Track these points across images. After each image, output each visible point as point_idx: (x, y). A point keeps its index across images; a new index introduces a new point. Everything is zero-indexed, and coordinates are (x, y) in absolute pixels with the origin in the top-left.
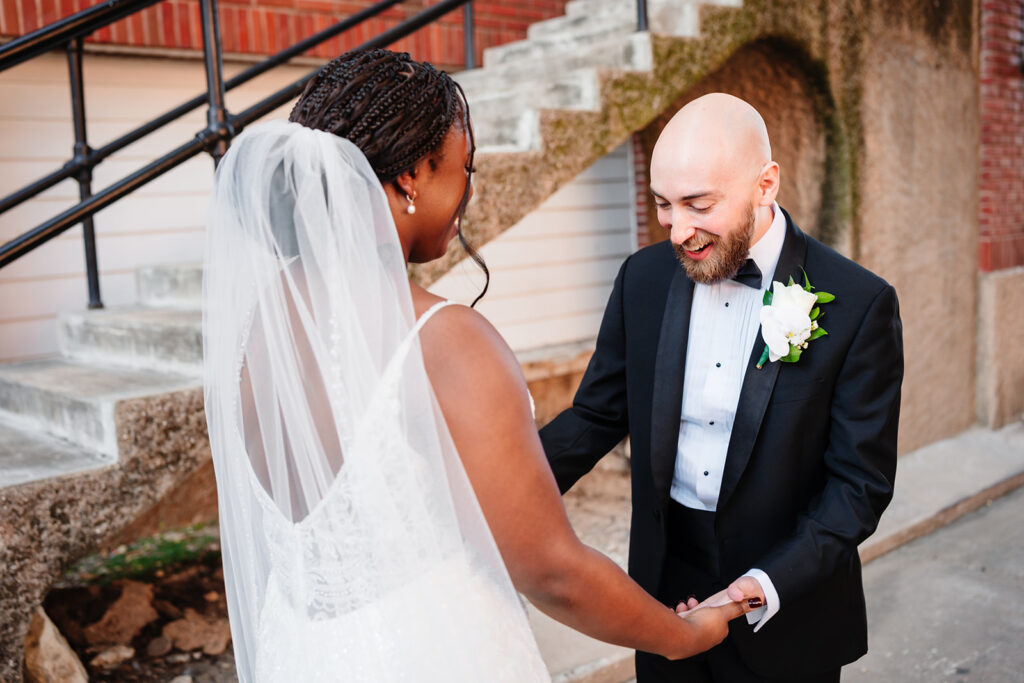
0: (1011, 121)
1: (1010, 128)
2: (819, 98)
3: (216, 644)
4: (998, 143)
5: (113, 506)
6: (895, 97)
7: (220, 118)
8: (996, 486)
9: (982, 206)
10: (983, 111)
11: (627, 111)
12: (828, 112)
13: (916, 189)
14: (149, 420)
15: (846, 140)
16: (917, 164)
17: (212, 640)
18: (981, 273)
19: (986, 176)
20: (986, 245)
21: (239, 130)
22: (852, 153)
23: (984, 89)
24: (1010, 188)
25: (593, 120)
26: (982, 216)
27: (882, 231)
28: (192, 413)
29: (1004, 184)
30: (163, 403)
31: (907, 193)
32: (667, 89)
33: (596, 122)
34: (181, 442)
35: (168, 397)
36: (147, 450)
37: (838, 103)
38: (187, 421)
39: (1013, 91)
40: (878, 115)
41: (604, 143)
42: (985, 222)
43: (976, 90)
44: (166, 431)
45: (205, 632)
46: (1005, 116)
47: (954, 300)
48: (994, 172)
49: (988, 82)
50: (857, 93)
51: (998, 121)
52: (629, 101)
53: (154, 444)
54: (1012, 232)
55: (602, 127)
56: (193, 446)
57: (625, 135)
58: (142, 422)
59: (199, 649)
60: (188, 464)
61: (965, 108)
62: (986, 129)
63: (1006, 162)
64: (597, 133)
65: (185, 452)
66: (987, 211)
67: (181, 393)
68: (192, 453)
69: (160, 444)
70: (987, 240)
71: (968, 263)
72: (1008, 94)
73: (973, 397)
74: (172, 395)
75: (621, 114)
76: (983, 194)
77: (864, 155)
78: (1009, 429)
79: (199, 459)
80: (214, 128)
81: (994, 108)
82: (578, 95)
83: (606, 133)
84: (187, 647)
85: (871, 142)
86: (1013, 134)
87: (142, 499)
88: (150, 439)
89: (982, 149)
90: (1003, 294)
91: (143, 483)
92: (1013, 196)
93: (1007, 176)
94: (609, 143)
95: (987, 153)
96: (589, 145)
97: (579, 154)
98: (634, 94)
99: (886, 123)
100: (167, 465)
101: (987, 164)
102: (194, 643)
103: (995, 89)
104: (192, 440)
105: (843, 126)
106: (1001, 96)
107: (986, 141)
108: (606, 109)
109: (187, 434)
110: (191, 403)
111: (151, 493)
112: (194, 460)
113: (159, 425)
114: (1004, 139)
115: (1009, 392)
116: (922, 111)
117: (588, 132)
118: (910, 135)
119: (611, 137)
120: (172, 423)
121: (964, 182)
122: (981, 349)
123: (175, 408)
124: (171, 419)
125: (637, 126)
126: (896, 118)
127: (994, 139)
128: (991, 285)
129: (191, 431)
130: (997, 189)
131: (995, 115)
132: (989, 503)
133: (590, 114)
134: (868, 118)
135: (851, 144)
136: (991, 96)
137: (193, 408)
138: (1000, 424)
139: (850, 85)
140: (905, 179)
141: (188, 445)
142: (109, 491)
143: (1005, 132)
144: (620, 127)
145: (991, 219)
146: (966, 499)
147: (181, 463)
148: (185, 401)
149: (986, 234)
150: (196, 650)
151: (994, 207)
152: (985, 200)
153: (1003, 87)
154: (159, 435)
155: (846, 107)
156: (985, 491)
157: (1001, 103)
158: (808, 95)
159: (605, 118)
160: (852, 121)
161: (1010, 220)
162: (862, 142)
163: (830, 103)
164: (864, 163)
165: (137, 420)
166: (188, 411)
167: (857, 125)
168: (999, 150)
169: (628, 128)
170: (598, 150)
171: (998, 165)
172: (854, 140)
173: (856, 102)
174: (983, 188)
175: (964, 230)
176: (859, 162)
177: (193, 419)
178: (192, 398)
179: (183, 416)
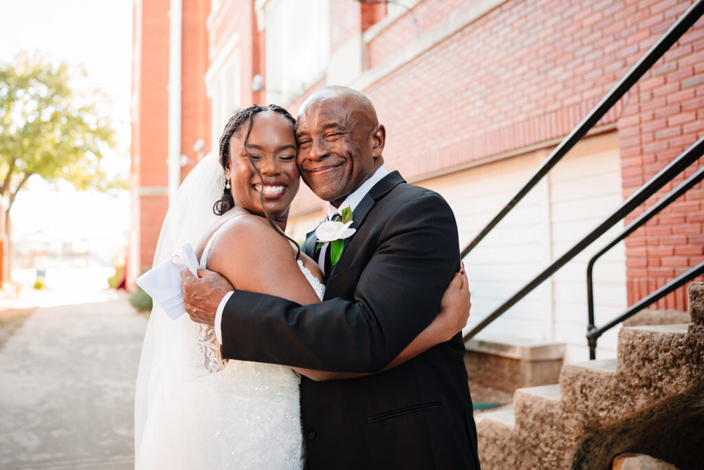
5: (611, 401)
14: (633, 347)
28: (661, 352)
30: (644, 338)
34: (652, 372)
35: (648, 334)
36: (630, 368)
38: (657, 356)
44: (644, 359)
53: (634, 366)
56: (661, 379)
58: (629, 348)
60: (657, 392)
65: (655, 382)
67: (656, 334)
68: (660, 384)
69: (639, 368)
79: (665, 391)
87: (626, 405)
88: (633, 362)
91: (628, 393)
100: (643, 386)
104: (660, 374)
109: (655, 368)
110: (660, 344)
111: (632, 403)
112: (661, 390)
113: (639, 354)
120: (647, 355)
123: (650, 345)
124: (647, 352)
129: (659, 366)
137: (661, 347)
141: (657, 376)
142: (608, 390)
147: (652, 389)
154: (638, 362)
165: (627, 346)
166: (658, 349)
177: (660, 356)
178: (662, 340)
179: (654, 351)
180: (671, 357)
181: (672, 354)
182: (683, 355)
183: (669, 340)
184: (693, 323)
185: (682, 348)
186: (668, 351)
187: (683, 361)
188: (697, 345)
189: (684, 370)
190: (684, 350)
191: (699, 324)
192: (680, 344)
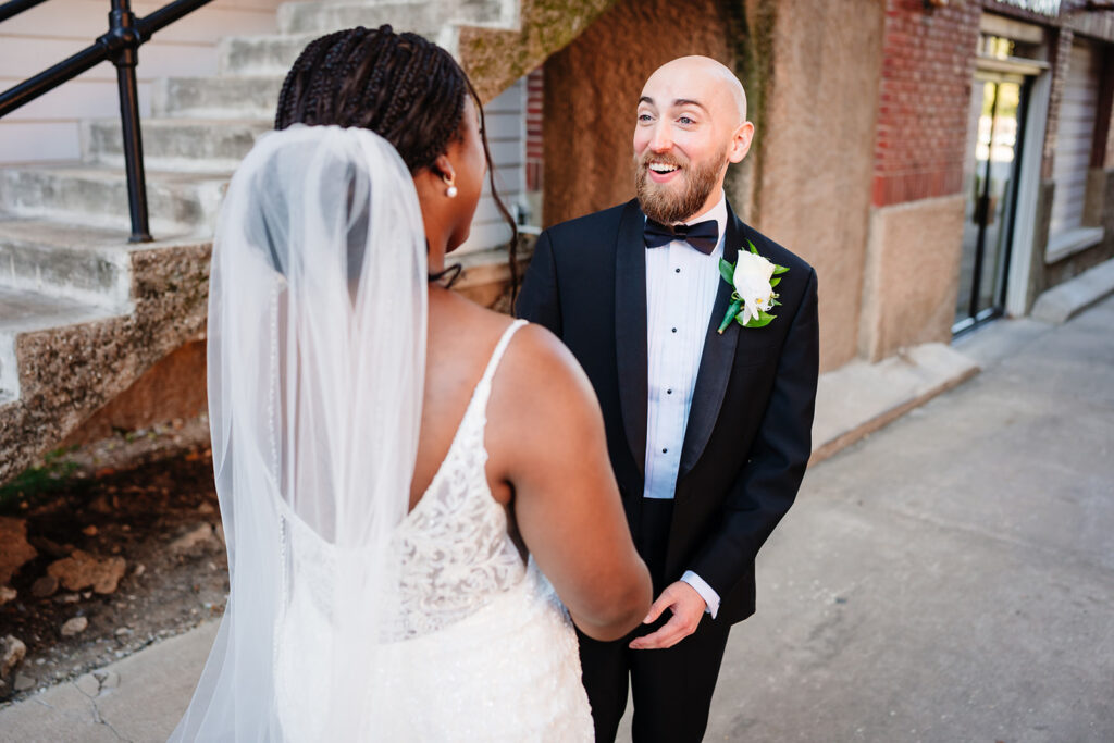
0: (910, 56)
1: (911, 63)
2: (733, 22)
3: (107, 583)
4: (898, 78)
5: (15, 446)
6: (806, 25)
7: (125, 24)
8: (873, 420)
9: (879, 140)
10: (887, 44)
11: (546, 31)
12: (741, 37)
13: (819, 121)
14: (54, 354)
15: (757, 67)
16: (822, 95)
17: (103, 580)
18: (873, 208)
19: (884, 110)
20: (880, 180)
21: (146, 37)
22: (761, 82)
23: (889, 22)
24: (906, 123)
25: (512, 40)
26: (878, 150)
27: (784, 163)
28: (99, 347)
29: (900, 118)
30: (68, 336)
31: (810, 124)
32: (587, 9)
33: (516, 42)
34: (87, 377)
35: (74, 329)
36: (51, 385)
37: (752, 30)
38: (94, 354)
39: (915, 24)
40: (789, 43)
41: (522, 65)
42: (880, 156)
43: (882, 22)
44: (71, 366)
45: (95, 570)
46: (906, 50)
47: (846, 234)
48: (892, 106)
49: (892, 14)
50: (770, 19)
51: (899, 55)
52: (550, 21)
53: (59, 380)
54: (904, 167)
55: (521, 48)
56: (100, 381)
57: (544, 56)
58: (46, 356)
59: (90, 588)
60: (94, 401)
61: (870, 39)
62: (888, 63)
63: (903, 96)
64: (515, 54)
65: (91, 389)
66: (883, 145)
67: (87, 325)
68: (98, 389)
69: (64, 379)
70: (880, 174)
71: (862, 197)
72: (910, 27)
73: (856, 330)
74: (78, 327)
75: (541, 35)
76: (881, 128)
77: (773, 84)
78: (887, 363)
79: (106, 395)
80: (118, 33)
81: (897, 42)
82: (497, 11)
83: (524, 54)
84: (77, 587)
85: (781, 73)
86: (911, 69)
87: (46, 438)
88: (55, 374)
89: (883, 82)
90: (892, 230)
91: (47, 421)
92: (907, 131)
93: (904, 111)
94: (527, 66)
95: (888, 86)
96: (508, 66)
97: (497, 77)
98: (555, 14)
99: (796, 52)
100: (72, 401)
101: (886, 98)
102: (83, 582)
103: (899, 22)
104: (99, 375)
105: (755, 53)
106: (904, 30)
107: (887, 75)
108: (526, 28)
109: (93, 369)
110: (98, 336)
111: (56, 432)
112: (100, 396)
113: (64, 360)
114: (904, 73)
115: (890, 327)
116: (831, 41)
117: (508, 52)
118: (818, 65)
119: (529, 59)
120: (78, 357)
121: (864, 115)
122: (868, 283)
123: (81, 342)
124: (77, 353)
125: (555, 48)
126: (806, 47)
127: (894, 73)
128: (881, 219)
129: (98, 365)
130: (893, 124)
131: (897, 48)
132: (867, 437)
133: (510, 34)
134: (779, 46)
135: (761, 73)
136: (895, 29)
137: (100, 341)
138: (879, 358)
139: (764, 11)
140: (810, 110)
141: (95, 380)
142: (11, 430)
143: (905, 67)
144: (539, 48)
145: (886, 153)
146: (846, 433)
147: (87, 399)
148: (92, 333)
149: (880, 168)
150: (86, 589)
151: (889, 141)
152: (882, 134)
153: (907, 20)
154: (64, 370)
155: (759, 34)
156: (864, 425)
157: (903, 37)
158: (722, 18)
159: (524, 38)
160: (764, 48)
161: (903, 156)
162: (772, 71)
163: (744, 28)
164: (772, 92)
165: (41, 355)
166: (94, 344)
167: (768, 54)
168: (898, 84)
169: (546, 49)
170: (516, 72)
171: (896, 100)
172: (765, 69)
173: (769, 30)
174: (881, 122)
175: (861, 163)
176: (768, 93)
177: (100, 352)
178: (99, 330)
179: (89, 349)
180: (115, 349)
181: (117, 345)
182: (131, 339)
183: (111, 328)
184: (139, 300)
185: (130, 332)
186: (110, 342)
187: (130, 347)
188: (150, 323)
189: (132, 359)
190: (133, 335)
191: (148, 298)
192: (128, 328)
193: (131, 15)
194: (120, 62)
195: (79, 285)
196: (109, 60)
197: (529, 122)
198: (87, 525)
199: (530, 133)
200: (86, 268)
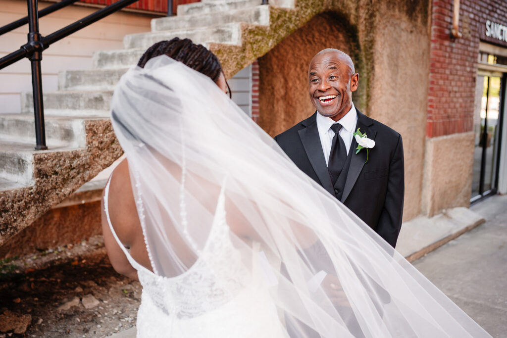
0: (444, 62)
1: (444, 65)
2: (352, 44)
3: (21, 328)
4: (438, 73)
6: (390, 46)
7: (36, 39)
8: (429, 246)
9: (430, 104)
10: (432, 56)
11: (255, 46)
12: (357, 51)
13: (398, 94)
15: (365, 66)
16: (399, 81)
17: (19, 326)
18: (427, 138)
19: (432, 89)
20: (430, 123)
21: (47, 46)
22: (368, 73)
23: (433, 45)
24: (443, 96)
25: (237, 50)
26: (429, 109)
27: (381, 115)
28: (15, 203)
29: (440, 93)
31: (393, 95)
32: (276, 35)
33: (239, 52)
34: (9, 218)
35: (2, 193)
37: (362, 48)
38: (12, 207)
39: (446, 46)
40: (382, 55)
41: (242, 63)
42: (430, 112)
43: (429, 45)
45: (15, 321)
46: (442, 59)
47: (413, 151)
48: (436, 87)
49: (434, 41)
50: (372, 42)
51: (438, 62)
52: (257, 41)
54: (442, 118)
55: (242, 55)
56: (15, 221)
57: (254, 59)
59: (12, 331)
60: (12, 231)
61: (423, 54)
62: (433, 65)
63: (441, 82)
64: (239, 57)
65: (11, 225)
66: (431, 106)
67: (9, 191)
68: (15, 225)
70: (431, 121)
71: (421, 133)
72: (443, 48)
73: (420, 201)
74: (5, 192)
75: (252, 48)
76: (430, 98)
77: (374, 75)
78: (436, 217)
79: (18, 228)
80: (32, 44)
81: (437, 55)
82: (230, 36)
83: (244, 57)
84: (5, 330)
85: (377, 68)
86: (445, 68)
89: (431, 75)
90: (437, 149)
92: (444, 99)
93: (442, 90)
94: (245, 63)
95: (433, 77)
96: (235, 63)
97: (230, 69)
98: (260, 38)
99: (385, 59)
101: (432, 83)
102: (9, 328)
103: (438, 45)
104: (15, 218)
105: (364, 59)
106: (440, 49)
107: (433, 71)
108: (244, 45)
109: (11, 215)
110: (15, 197)
112: (15, 228)
114: (441, 71)
115: (437, 199)
116: (403, 54)
117: (235, 56)
118: (397, 66)
119: (246, 60)
120: (4, 208)
121: (421, 91)
122: (425, 176)
123: (6, 200)
125: (260, 55)
126: (390, 56)
127: (436, 71)
128: (431, 143)
129: (14, 212)
130: (437, 96)
131: (437, 58)
132: (426, 255)
133: (236, 47)
134: (376, 56)
135: (367, 69)
136: (436, 49)
137: (15, 200)
138: (432, 215)
139: (368, 39)
140: (393, 88)
141: (13, 220)
143: (441, 67)
144: (251, 54)
145: (433, 110)
146: (416, 253)
147: (8, 230)
148: (12, 196)
149: (430, 118)
150: (10, 332)
151: (434, 104)
152: (431, 101)
153: (442, 44)
155: (366, 50)
156: (424, 249)
157: (440, 52)
158: (347, 42)
159: (244, 50)
160: (368, 57)
161: (442, 112)
162: (373, 68)
163: (358, 47)
164: (373, 79)
166: (13, 201)
167: (371, 59)
168: (438, 76)
169: (255, 55)
170: (239, 66)
171: (438, 84)
172: (369, 67)
173: (371, 48)
174: (430, 95)
175: (420, 115)
176: (371, 79)
177: (16, 206)
178: (16, 194)
179: (10, 204)
180: (24, 204)
181: (25, 202)
182: (33, 199)
183: (22, 193)
184: (38, 179)
185: (32, 196)
186: (22, 200)
187: (33, 203)
188: (43, 191)
189: (33, 209)
190: (34, 197)
191: (43, 178)
192: (32, 193)
193: (39, 35)
194: (32, 58)
195: (9, 171)
196: (27, 57)
197: (253, 97)
198: (16, 298)
199: (254, 102)
200: (13, 163)
